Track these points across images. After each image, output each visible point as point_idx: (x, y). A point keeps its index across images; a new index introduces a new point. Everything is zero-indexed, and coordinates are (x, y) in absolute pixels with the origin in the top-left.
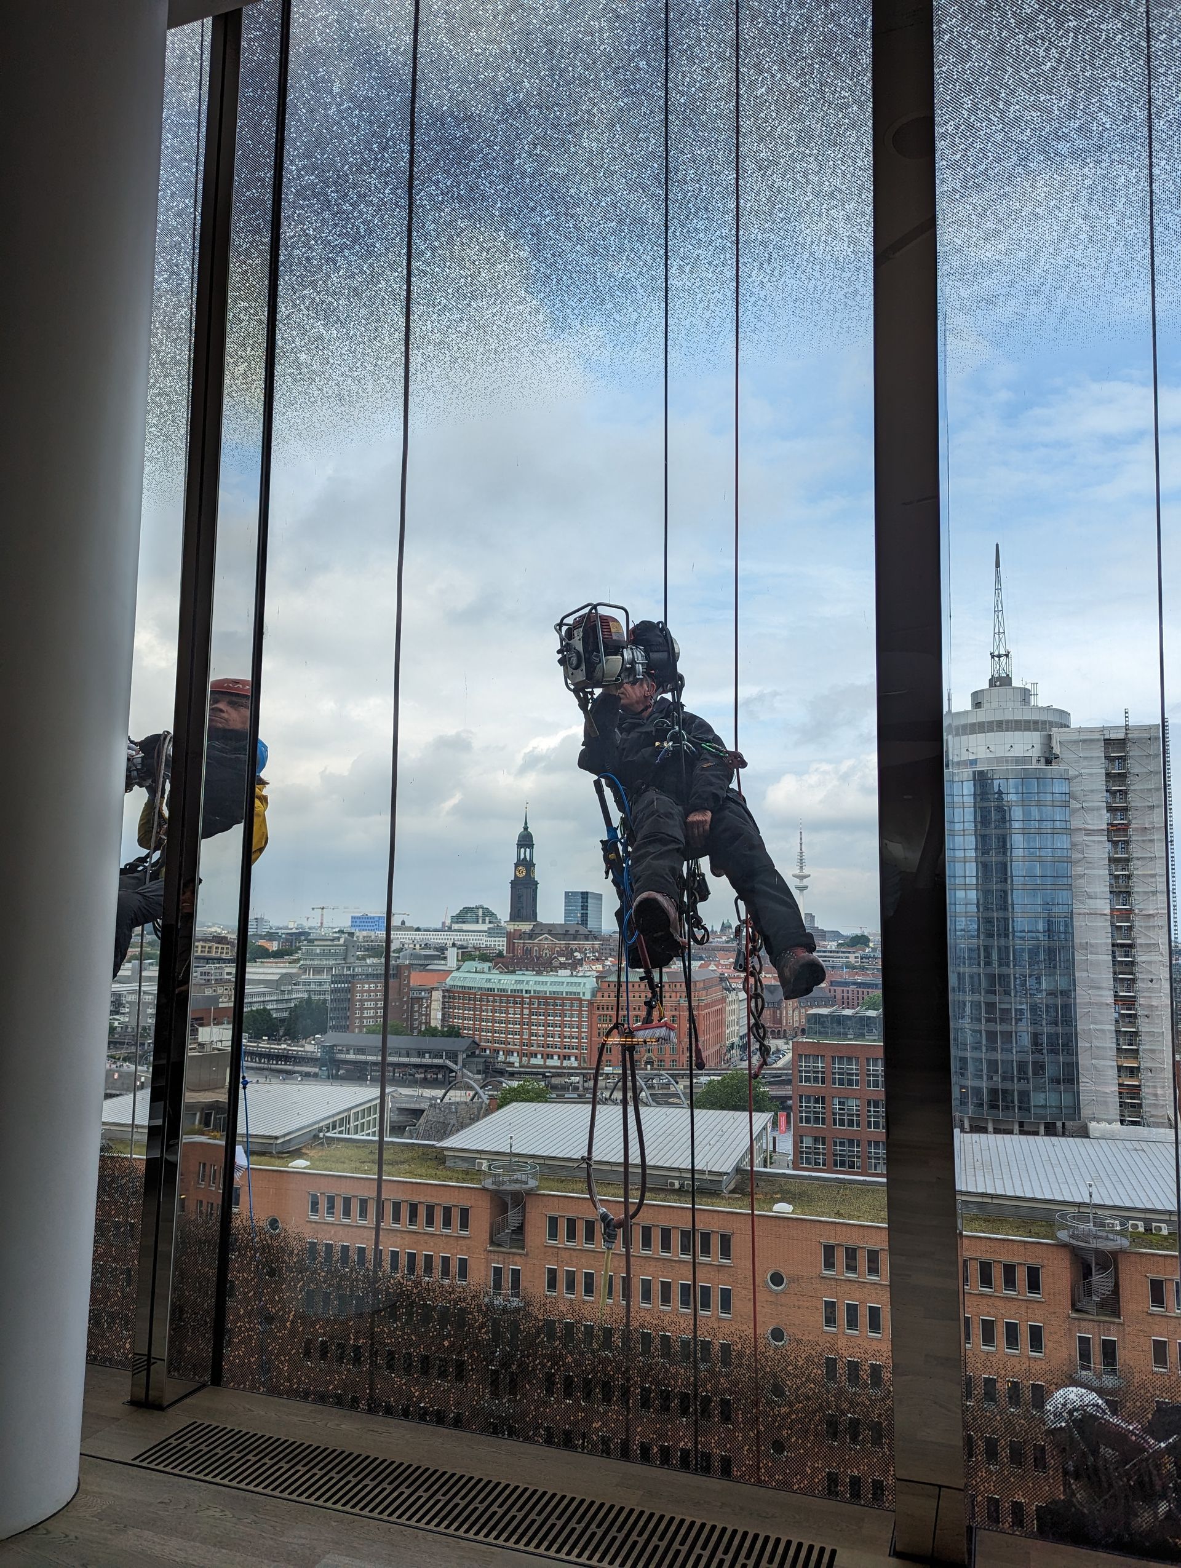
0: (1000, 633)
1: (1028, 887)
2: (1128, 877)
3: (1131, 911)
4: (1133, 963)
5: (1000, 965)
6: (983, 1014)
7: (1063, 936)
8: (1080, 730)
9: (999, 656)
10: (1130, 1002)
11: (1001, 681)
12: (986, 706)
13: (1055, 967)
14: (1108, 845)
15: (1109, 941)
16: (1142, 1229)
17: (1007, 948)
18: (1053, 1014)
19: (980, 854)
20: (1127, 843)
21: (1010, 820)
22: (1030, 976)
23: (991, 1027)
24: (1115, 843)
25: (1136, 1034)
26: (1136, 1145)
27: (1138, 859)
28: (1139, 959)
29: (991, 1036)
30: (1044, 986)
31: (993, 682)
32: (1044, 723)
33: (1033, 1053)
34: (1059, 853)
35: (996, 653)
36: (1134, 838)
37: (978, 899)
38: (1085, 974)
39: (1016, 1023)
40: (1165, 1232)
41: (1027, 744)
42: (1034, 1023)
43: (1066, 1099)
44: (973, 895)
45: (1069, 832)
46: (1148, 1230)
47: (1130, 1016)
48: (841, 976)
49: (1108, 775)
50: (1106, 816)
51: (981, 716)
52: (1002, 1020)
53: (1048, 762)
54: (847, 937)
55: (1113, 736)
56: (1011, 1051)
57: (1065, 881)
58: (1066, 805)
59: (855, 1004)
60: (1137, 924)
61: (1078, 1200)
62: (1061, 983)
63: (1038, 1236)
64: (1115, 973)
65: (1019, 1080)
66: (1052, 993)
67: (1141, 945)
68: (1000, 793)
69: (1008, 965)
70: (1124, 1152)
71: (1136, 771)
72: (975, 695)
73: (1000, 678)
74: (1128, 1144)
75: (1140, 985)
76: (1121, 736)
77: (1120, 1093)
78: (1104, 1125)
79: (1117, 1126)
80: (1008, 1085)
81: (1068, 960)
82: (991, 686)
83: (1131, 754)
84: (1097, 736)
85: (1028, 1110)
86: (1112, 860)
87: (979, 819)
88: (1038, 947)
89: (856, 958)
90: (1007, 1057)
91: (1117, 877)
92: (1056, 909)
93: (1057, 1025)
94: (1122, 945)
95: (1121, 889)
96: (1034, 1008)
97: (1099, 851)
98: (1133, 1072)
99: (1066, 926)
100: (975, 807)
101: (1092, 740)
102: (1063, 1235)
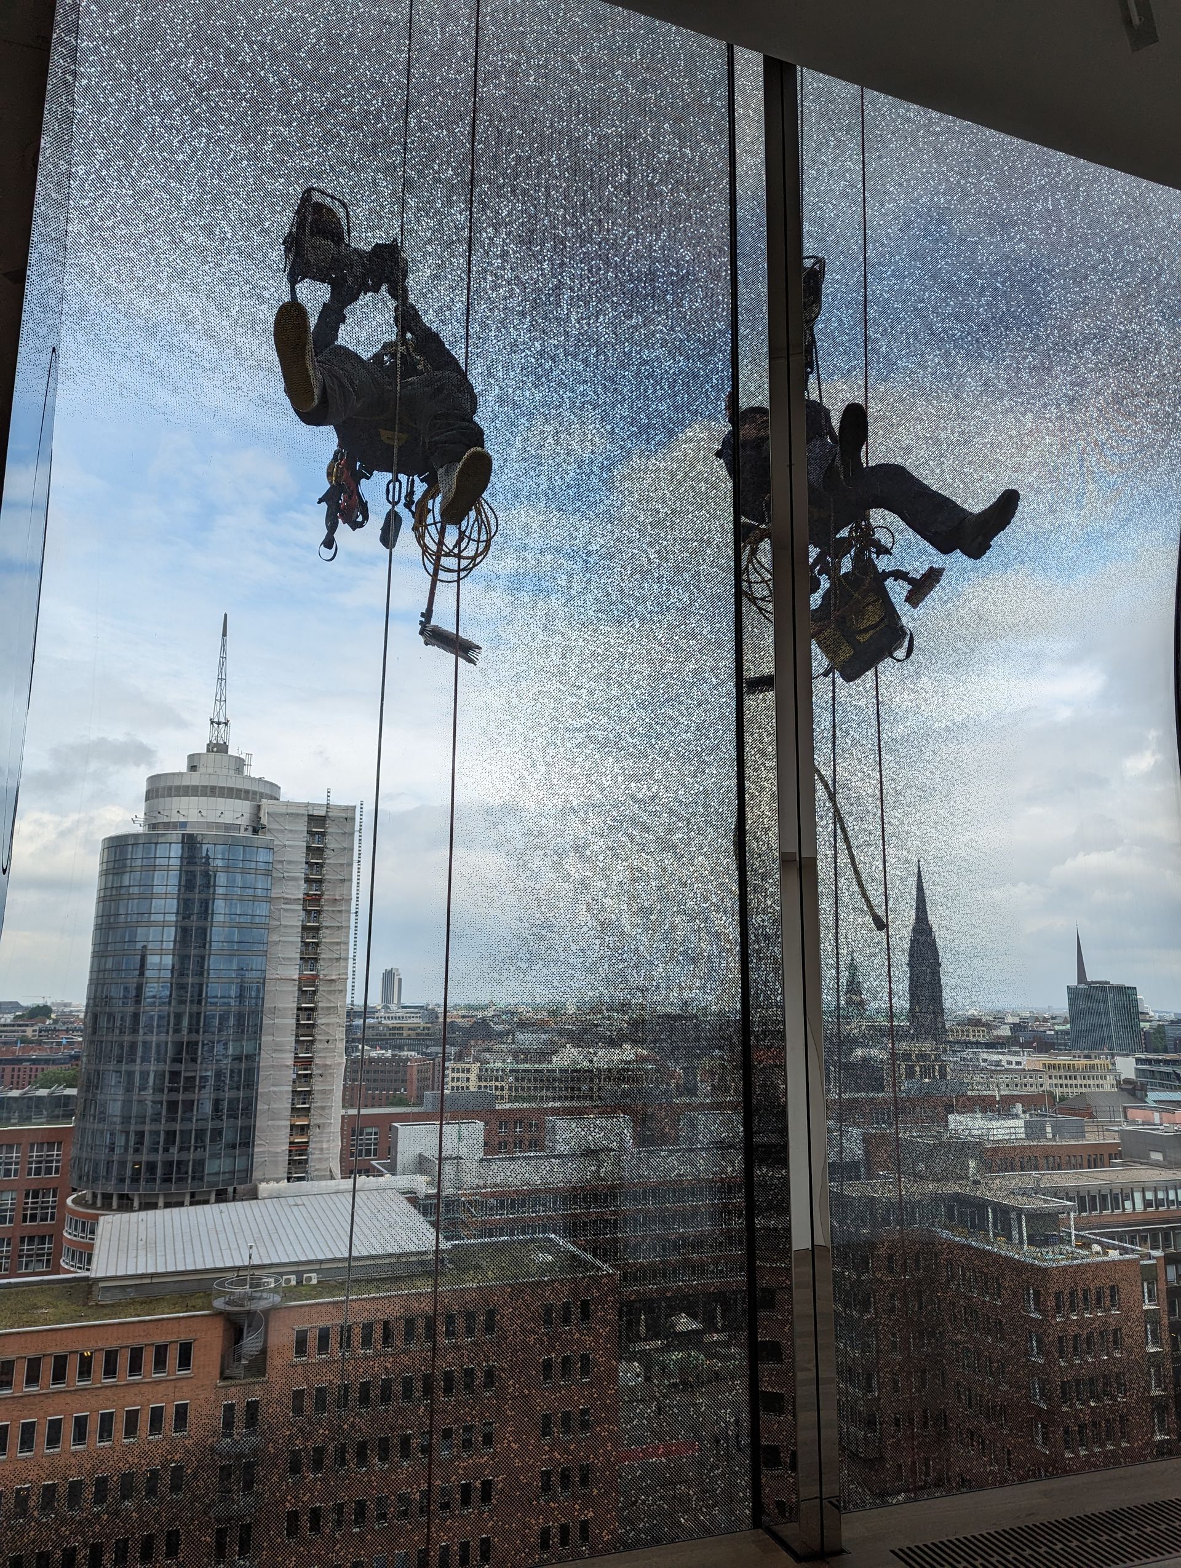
0: (221, 701)
1: (225, 952)
2: (317, 944)
3: (317, 976)
4: (313, 1026)
5: (190, 1031)
6: (167, 1084)
7: (254, 1001)
8: (288, 804)
9: (219, 723)
10: (307, 1063)
11: (218, 748)
12: (202, 770)
13: (243, 1032)
14: (302, 913)
15: (295, 1005)
16: (293, 1283)
17: (199, 1014)
18: (236, 1079)
19: (180, 918)
20: (319, 912)
21: (215, 886)
22: (218, 1042)
23: (174, 1096)
24: (308, 912)
25: (309, 1093)
26: (298, 1201)
27: (327, 928)
28: (319, 1022)
29: (172, 1106)
30: (230, 1052)
31: (211, 747)
32: (255, 793)
33: (213, 1119)
34: (257, 919)
35: (216, 720)
36: (325, 908)
37: (173, 965)
38: (270, 1038)
39: (200, 1090)
40: (314, 1281)
41: (236, 812)
42: (217, 1089)
43: (240, 1163)
44: (168, 960)
45: (269, 900)
46: (299, 1282)
47: (306, 1075)
48: (13, 1053)
49: (308, 848)
50: (303, 886)
51: (195, 780)
52: (186, 1089)
53: (255, 831)
54: (27, 1008)
55: (316, 813)
56: (190, 1120)
57: (261, 947)
58: (268, 873)
59: (26, 1083)
60: (320, 988)
61: (239, 1263)
62: (247, 1048)
63: (194, 1308)
64: (297, 1036)
65: (196, 1148)
66: (238, 1059)
67: (323, 1008)
68: (208, 857)
69: (197, 1032)
70: (287, 1209)
71: (331, 846)
72: (191, 757)
73: (217, 745)
74: (291, 1201)
75: (318, 1046)
76: (323, 813)
77: (290, 1151)
78: (273, 1185)
79: (284, 1183)
80: (184, 1156)
81: (256, 1025)
82: (208, 750)
83: (329, 830)
84: (303, 811)
85: (201, 1179)
86: (304, 928)
87: (183, 883)
88: (229, 1012)
89: (34, 1031)
90: (187, 1126)
91: (307, 944)
92: (249, 975)
93: (238, 1089)
94: (306, 1009)
95: (310, 957)
96: (219, 1074)
97: (294, 918)
98: (304, 1129)
99: (258, 991)
100: (180, 870)
101: (298, 815)
102: (219, 1304)
